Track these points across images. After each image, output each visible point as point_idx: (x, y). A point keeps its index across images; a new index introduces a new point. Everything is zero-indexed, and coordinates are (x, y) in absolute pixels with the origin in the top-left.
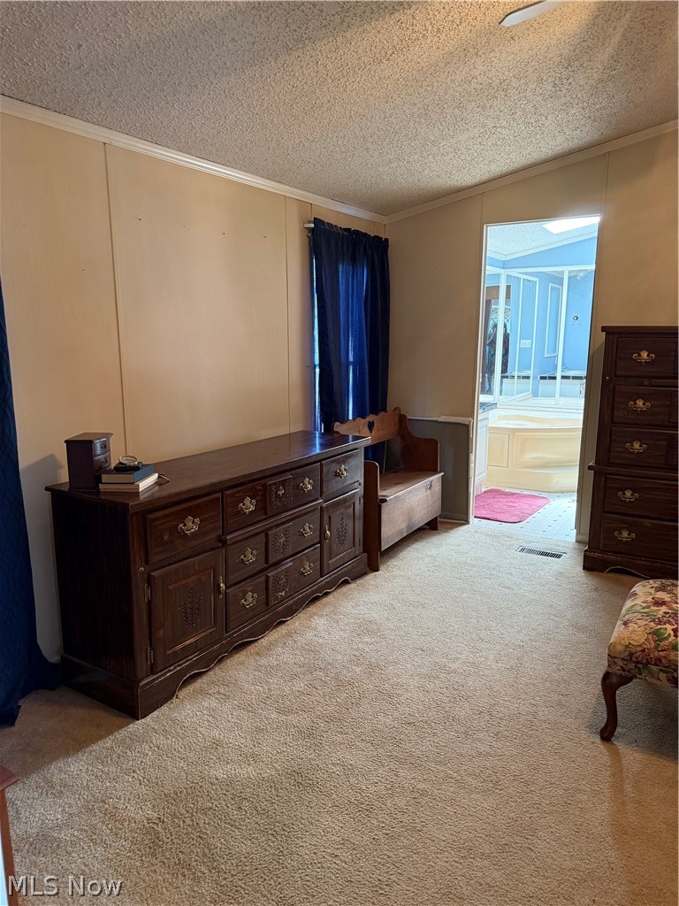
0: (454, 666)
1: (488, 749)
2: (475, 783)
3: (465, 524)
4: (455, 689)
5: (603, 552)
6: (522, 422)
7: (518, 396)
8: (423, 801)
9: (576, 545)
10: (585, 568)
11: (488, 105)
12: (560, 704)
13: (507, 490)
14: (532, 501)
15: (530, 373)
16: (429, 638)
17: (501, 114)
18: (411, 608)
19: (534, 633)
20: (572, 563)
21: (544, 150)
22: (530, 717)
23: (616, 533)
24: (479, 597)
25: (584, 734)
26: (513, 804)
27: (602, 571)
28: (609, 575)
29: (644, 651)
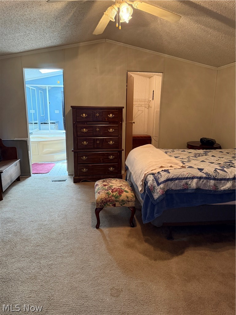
0: (45, 223)
1: (66, 244)
2: (67, 255)
3: (30, 177)
4: (49, 230)
5: (78, 176)
6: (39, 139)
7: (35, 130)
8: (52, 267)
9: (69, 176)
10: (74, 182)
11: (28, 26)
12: (82, 223)
13: (40, 163)
14: (50, 165)
15: (37, 122)
16: (33, 217)
17: (32, 30)
18: (22, 209)
19: (67, 205)
20: (70, 182)
21: (44, 44)
22: (75, 230)
23: (82, 170)
24: (45, 199)
25: (92, 229)
26: (80, 256)
27: (79, 182)
28: (81, 183)
29: (105, 199)
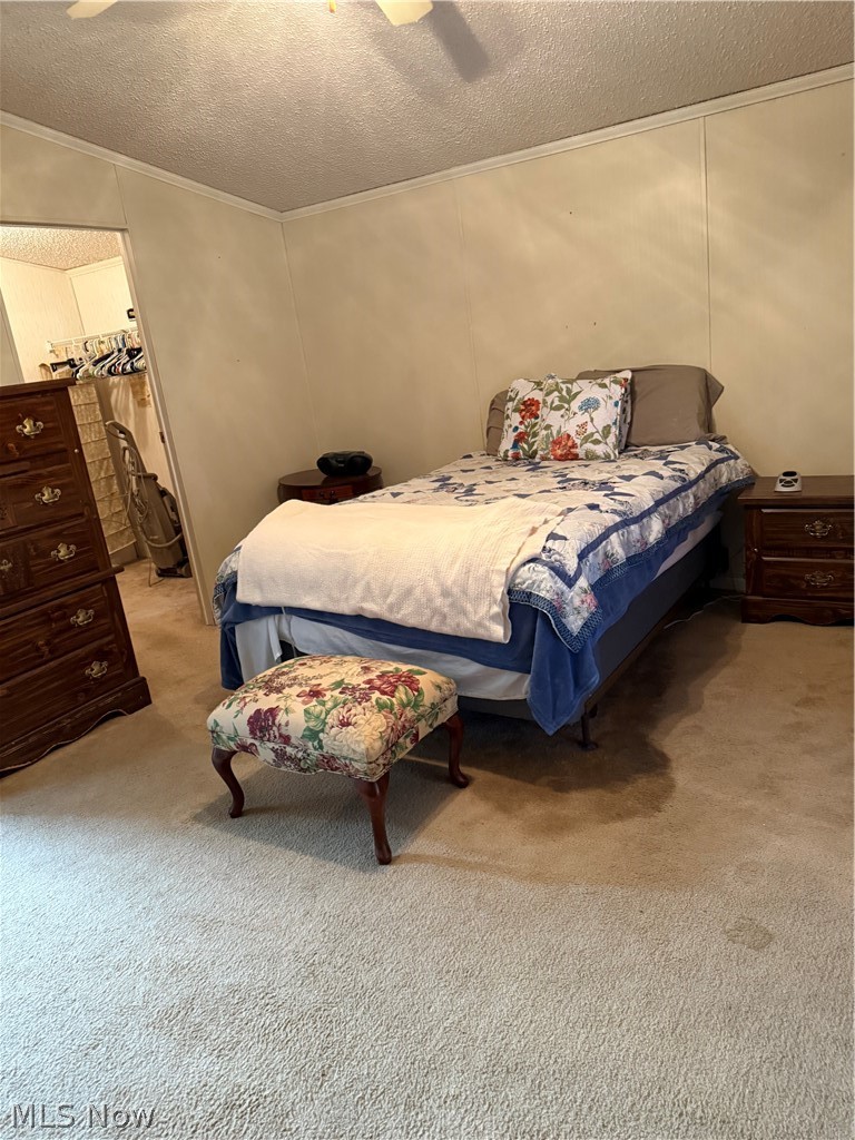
29: (392, 729)
